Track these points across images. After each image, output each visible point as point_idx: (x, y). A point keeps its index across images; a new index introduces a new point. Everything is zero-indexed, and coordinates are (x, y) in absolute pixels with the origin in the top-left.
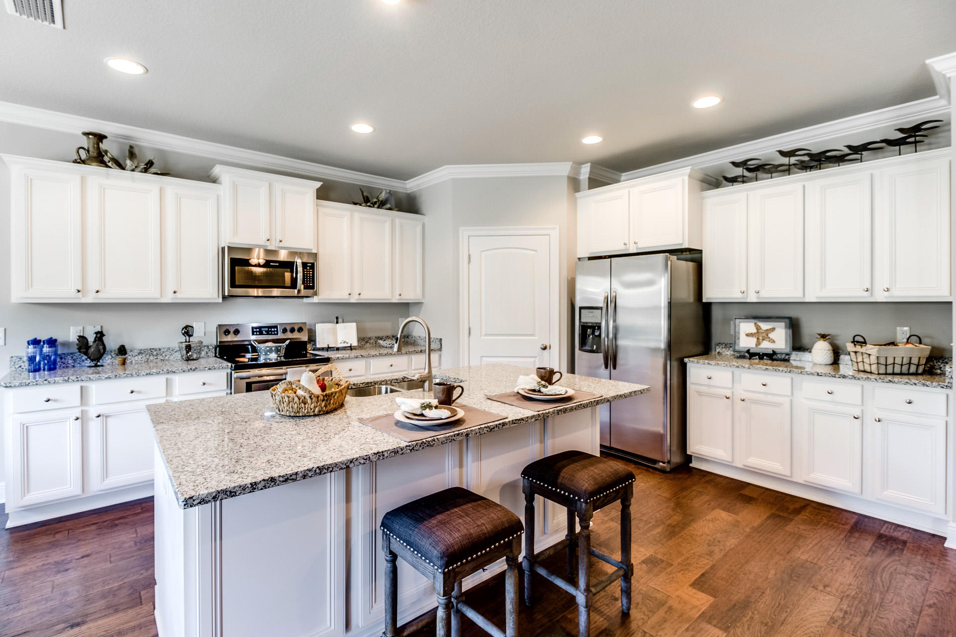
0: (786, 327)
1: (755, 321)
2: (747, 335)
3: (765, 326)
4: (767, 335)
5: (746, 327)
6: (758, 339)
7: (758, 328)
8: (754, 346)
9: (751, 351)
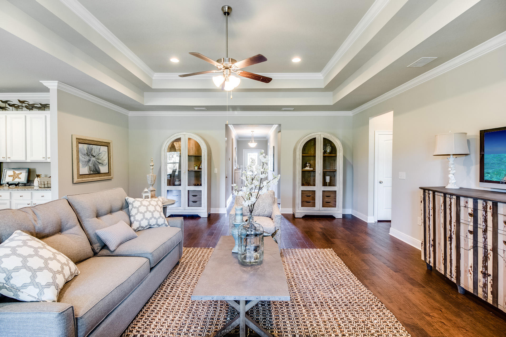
0: (26, 172)
1: (13, 170)
2: (9, 176)
3: (17, 172)
4: (18, 176)
5: (10, 173)
6: (13, 178)
7: (14, 173)
8: (11, 180)
9: (9, 183)
